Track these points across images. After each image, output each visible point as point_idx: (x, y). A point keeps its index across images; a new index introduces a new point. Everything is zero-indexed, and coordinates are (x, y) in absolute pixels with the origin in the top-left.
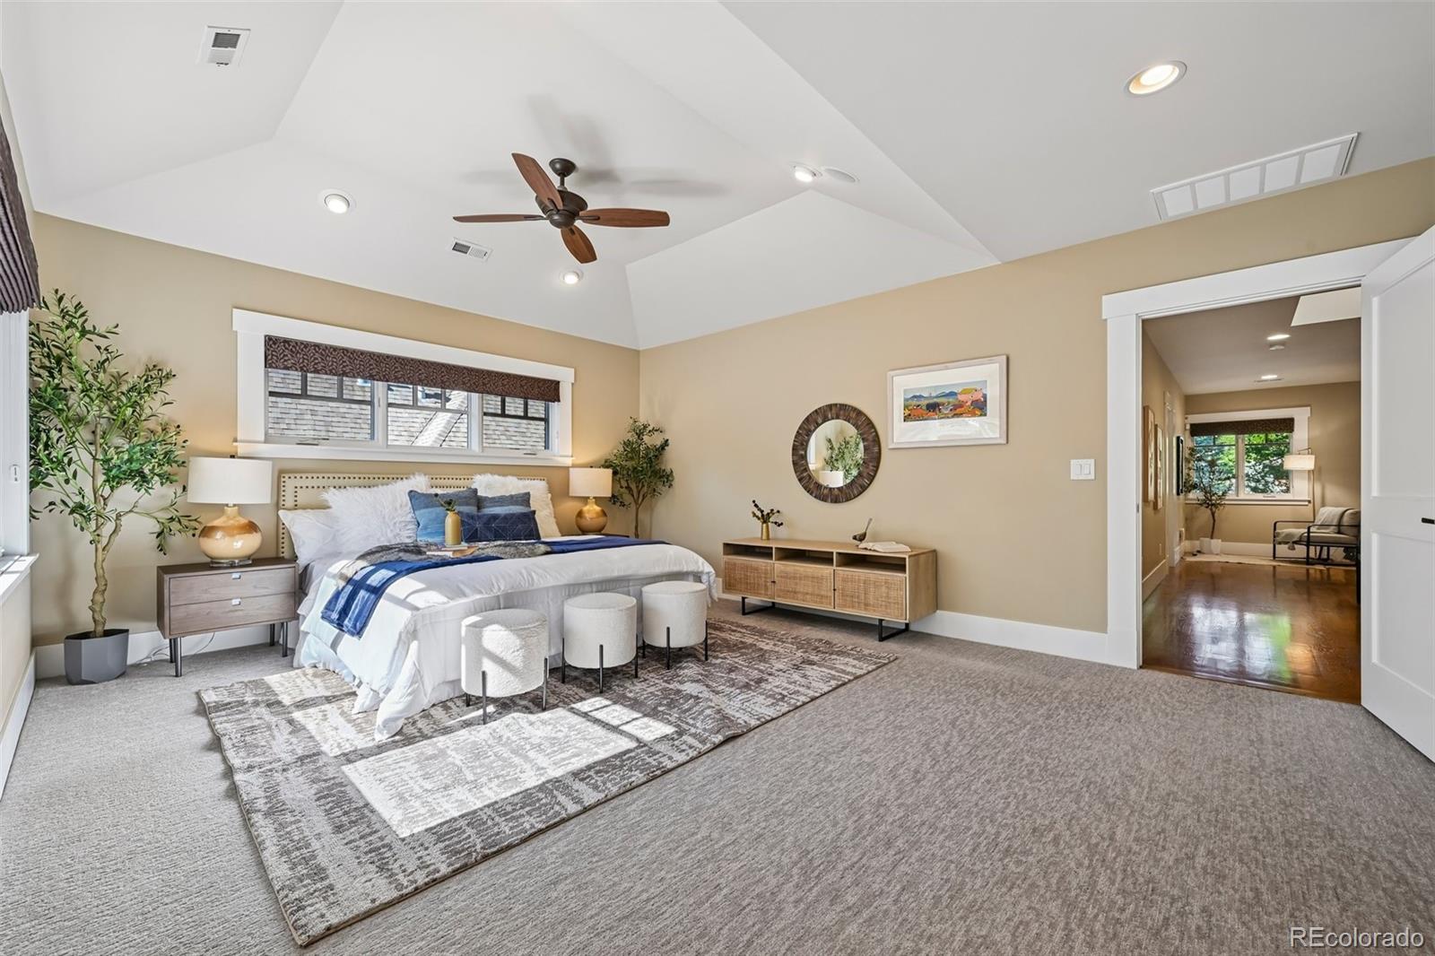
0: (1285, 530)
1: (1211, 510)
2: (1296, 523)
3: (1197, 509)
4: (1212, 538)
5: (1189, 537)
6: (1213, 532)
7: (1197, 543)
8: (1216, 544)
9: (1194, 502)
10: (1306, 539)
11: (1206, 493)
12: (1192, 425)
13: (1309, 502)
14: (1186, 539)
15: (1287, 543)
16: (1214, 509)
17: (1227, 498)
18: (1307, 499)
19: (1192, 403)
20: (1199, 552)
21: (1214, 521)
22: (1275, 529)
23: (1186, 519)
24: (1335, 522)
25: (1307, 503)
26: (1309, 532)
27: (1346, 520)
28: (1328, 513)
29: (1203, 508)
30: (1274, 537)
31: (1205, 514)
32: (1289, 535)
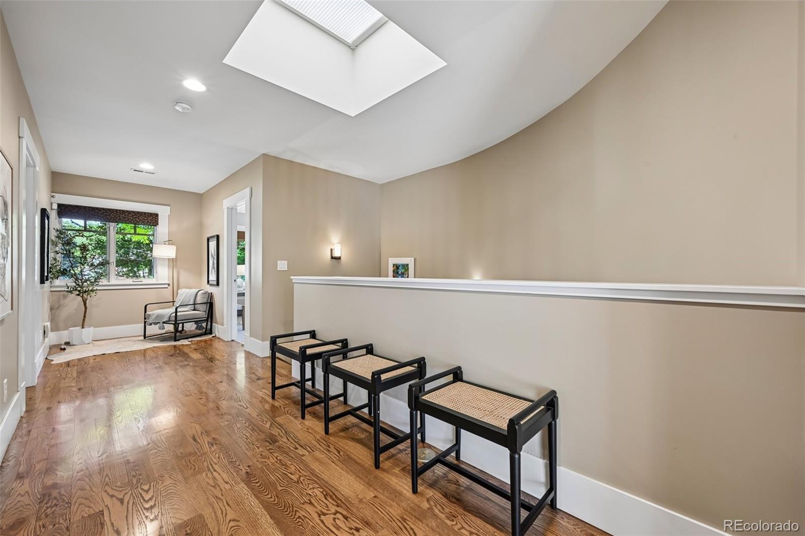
0: (154, 312)
1: (82, 297)
2: (161, 303)
3: (65, 297)
4: (83, 328)
5: (55, 328)
6: (84, 320)
7: (66, 332)
8: (88, 332)
9: (63, 289)
10: (174, 319)
11: (77, 279)
12: (60, 206)
13: (169, 285)
14: (52, 331)
15: (156, 324)
16: (85, 296)
17: (100, 283)
18: (167, 282)
19: (58, 180)
20: (67, 344)
21: (86, 308)
22: (145, 312)
23: (51, 309)
24: (192, 302)
25: (167, 286)
26: (176, 312)
27: (199, 300)
28: (185, 294)
29: (73, 296)
30: (145, 318)
31: (75, 301)
32: (158, 316)
